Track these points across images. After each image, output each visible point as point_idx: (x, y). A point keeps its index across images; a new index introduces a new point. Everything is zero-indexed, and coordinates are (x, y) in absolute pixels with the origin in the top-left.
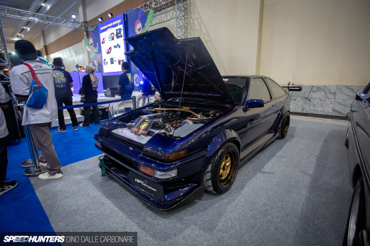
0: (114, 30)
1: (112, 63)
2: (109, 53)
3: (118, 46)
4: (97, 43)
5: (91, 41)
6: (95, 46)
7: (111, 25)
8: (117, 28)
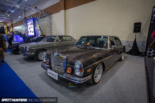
0: (31, 22)
1: (31, 32)
2: (30, 29)
3: (32, 27)
4: (27, 26)
5: (25, 25)
6: (26, 27)
7: (30, 21)
8: (32, 22)
